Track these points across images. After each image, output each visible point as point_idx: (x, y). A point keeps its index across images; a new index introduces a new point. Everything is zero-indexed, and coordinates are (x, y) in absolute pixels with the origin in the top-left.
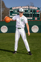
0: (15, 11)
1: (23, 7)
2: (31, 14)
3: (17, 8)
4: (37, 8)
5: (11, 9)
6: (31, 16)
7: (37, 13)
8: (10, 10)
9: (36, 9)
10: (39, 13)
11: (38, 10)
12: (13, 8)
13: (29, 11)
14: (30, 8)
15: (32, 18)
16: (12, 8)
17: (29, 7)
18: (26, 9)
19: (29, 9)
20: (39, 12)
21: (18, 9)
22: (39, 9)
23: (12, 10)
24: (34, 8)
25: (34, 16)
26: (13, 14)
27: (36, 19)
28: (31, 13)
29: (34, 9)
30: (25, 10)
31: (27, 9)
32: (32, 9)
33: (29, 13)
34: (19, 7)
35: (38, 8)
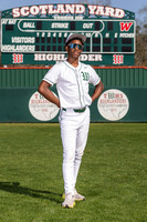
0: (25, 25)
1: (61, 7)
2: (94, 39)
3: (34, 11)
4: (123, 14)
5: (8, 14)
6: (96, 49)
7: (122, 35)
8: (4, 21)
9: (117, 15)
10: (132, 35)
11: (128, 22)
12: (16, 13)
13: (85, 26)
14: (92, 12)
15: (99, 58)
16: (11, 10)
17: (86, 6)
18: (75, 15)
19: (87, 15)
20: (131, 31)
21: (38, 16)
22: (130, 15)
23: (12, 22)
24: (109, 11)
25: (110, 45)
26: (14, 40)
27: (118, 59)
28: (97, 33)
29: (110, 17)
30: (71, 18)
31: (80, 18)
32: (99, 17)
33: (88, 35)
34: (44, 8)
35: (126, 12)
